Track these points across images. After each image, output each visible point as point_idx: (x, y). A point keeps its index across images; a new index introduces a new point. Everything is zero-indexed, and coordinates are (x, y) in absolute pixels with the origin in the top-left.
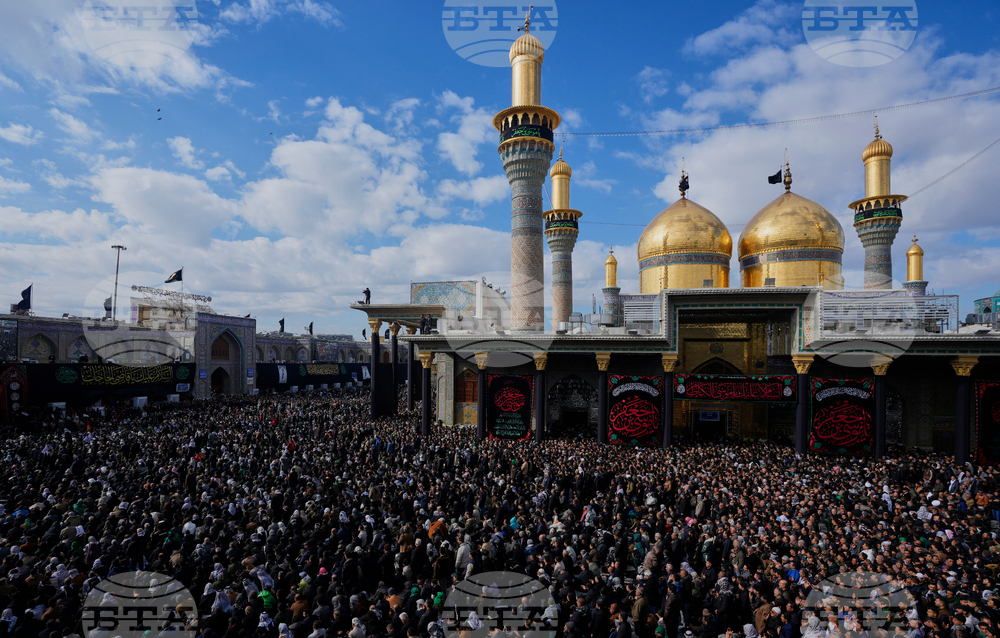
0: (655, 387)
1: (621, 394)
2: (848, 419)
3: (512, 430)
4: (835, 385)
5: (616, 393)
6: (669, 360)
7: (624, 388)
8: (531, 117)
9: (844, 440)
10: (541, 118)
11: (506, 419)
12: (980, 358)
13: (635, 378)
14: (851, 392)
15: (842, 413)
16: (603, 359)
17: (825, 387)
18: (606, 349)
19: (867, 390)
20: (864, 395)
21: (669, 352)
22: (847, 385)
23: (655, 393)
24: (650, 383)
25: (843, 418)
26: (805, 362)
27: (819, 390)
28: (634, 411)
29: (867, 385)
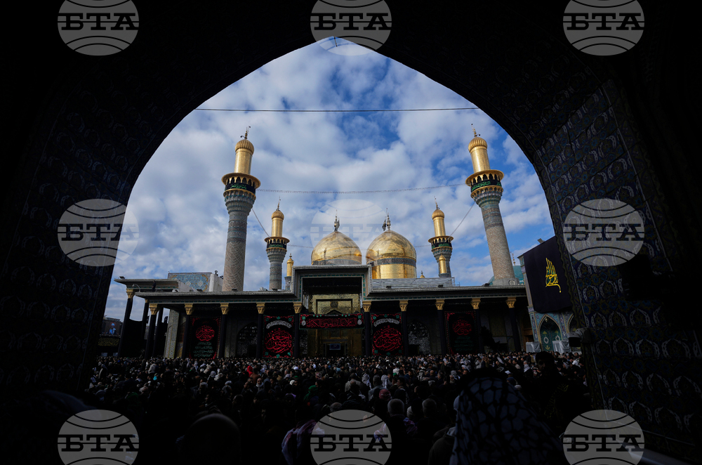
0: (290, 323)
1: (271, 327)
2: (390, 336)
3: (205, 353)
4: (383, 317)
5: (268, 326)
6: (297, 307)
7: (272, 324)
8: (242, 179)
9: (389, 348)
10: (248, 180)
11: (203, 346)
12: (445, 300)
13: (279, 318)
14: (391, 321)
15: (387, 333)
16: (261, 306)
17: (378, 319)
18: (262, 301)
19: (398, 320)
20: (397, 322)
21: (297, 302)
22: (388, 317)
23: (289, 326)
24: (287, 320)
25: (387, 335)
26: (367, 305)
27: (375, 321)
28: (278, 338)
29: (397, 317)
